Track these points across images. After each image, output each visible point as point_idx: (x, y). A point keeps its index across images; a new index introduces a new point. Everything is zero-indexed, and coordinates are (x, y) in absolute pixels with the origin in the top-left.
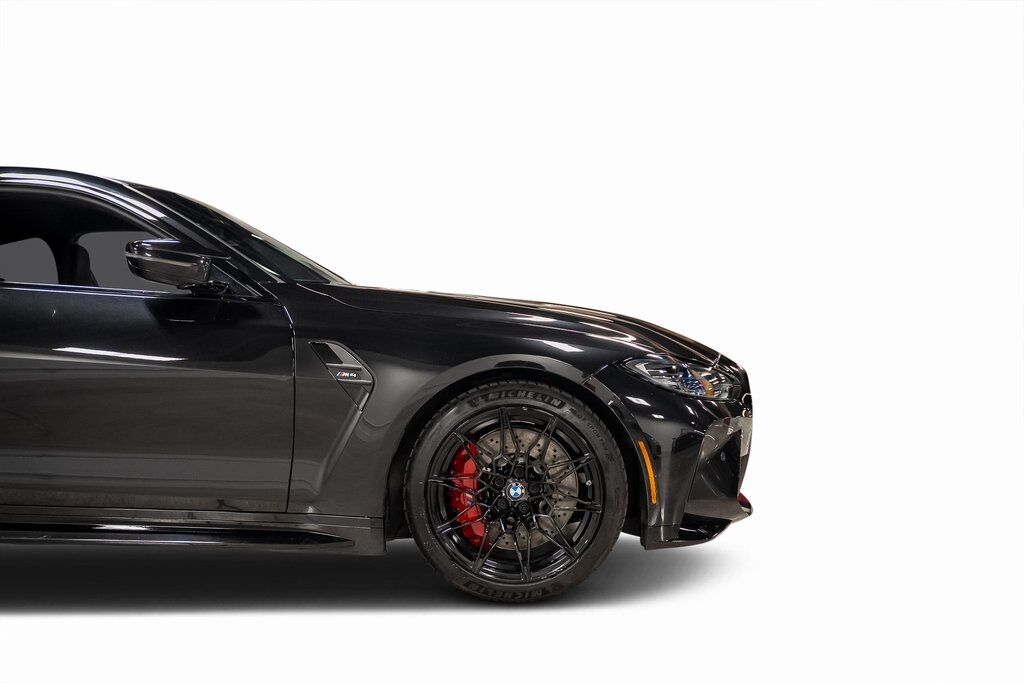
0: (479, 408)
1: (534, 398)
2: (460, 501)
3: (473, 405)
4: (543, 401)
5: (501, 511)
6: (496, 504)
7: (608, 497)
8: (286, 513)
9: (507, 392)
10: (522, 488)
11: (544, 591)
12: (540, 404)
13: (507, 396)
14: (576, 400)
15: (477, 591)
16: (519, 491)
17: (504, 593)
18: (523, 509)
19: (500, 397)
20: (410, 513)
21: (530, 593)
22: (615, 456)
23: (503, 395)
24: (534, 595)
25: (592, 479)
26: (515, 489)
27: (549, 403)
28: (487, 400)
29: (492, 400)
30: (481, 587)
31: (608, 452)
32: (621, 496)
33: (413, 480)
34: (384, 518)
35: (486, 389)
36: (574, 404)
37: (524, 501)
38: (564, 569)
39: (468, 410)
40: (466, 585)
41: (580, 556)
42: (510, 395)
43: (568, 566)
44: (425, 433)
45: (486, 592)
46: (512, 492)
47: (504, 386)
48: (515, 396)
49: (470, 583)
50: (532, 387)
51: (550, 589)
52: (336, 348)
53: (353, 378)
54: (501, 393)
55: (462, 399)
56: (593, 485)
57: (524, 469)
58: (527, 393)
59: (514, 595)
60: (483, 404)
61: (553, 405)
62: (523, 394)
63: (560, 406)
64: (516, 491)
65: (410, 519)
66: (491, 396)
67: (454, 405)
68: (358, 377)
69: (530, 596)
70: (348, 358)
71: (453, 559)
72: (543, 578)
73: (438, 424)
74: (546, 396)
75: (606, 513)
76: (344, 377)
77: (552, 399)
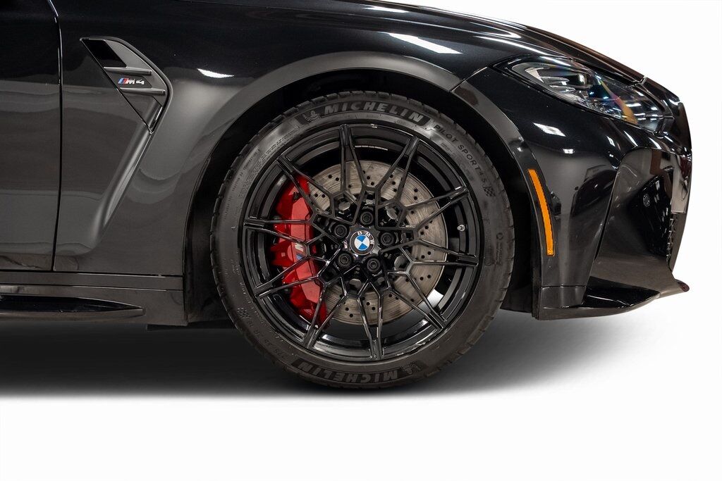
0: (312, 125)
1: (387, 111)
2: (287, 256)
3: (302, 121)
4: (398, 115)
5: (344, 269)
6: (336, 260)
7: (487, 246)
8: (52, 271)
9: (350, 104)
10: (371, 238)
11: (401, 372)
12: (394, 119)
13: (349, 109)
14: (444, 116)
15: (310, 372)
16: (367, 242)
17: (347, 374)
18: (371, 267)
19: (340, 111)
20: (219, 269)
21: (382, 374)
22: (497, 191)
23: (344, 108)
24: (386, 377)
25: (465, 223)
26: (362, 239)
27: (406, 118)
28: (322, 115)
29: (329, 114)
30: (315, 367)
31: (487, 184)
32: (506, 245)
33: (224, 223)
34: (184, 277)
35: (322, 101)
36: (441, 120)
37: (374, 256)
38: (427, 342)
39: (296, 128)
40: (295, 364)
41: (448, 326)
42: (353, 107)
43: (433, 338)
44: (239, 160)
45: (322, 374)
46: (358, 243)
47: (345, 96)
48: (361, 109)
49: (301, 361)
50: (384, 98)
51: (408, 370)
52: (117, 46)
53: (140, 86)
54: (341, 105)
55: (289, 115)
56: (467, 231)
57: (373, 213)
58: (377, 104)
59: (360, 377)
60: (317, 121)
61: (412, 121)
62: (372, 107)
63: (423, 123)
64: (363, 241)
65: (219, 277)
66: (328, 109)
67: (279, 122)
68: (148, 85)
69: (381, 379)
70: (133, 60)
71: (278, 330)
72: (400, 355)
73: (255, 150)
74: (403, 109)
75: (484, 267)
76: (129, 85)
77: (410, 112)
